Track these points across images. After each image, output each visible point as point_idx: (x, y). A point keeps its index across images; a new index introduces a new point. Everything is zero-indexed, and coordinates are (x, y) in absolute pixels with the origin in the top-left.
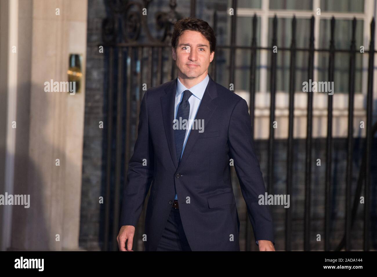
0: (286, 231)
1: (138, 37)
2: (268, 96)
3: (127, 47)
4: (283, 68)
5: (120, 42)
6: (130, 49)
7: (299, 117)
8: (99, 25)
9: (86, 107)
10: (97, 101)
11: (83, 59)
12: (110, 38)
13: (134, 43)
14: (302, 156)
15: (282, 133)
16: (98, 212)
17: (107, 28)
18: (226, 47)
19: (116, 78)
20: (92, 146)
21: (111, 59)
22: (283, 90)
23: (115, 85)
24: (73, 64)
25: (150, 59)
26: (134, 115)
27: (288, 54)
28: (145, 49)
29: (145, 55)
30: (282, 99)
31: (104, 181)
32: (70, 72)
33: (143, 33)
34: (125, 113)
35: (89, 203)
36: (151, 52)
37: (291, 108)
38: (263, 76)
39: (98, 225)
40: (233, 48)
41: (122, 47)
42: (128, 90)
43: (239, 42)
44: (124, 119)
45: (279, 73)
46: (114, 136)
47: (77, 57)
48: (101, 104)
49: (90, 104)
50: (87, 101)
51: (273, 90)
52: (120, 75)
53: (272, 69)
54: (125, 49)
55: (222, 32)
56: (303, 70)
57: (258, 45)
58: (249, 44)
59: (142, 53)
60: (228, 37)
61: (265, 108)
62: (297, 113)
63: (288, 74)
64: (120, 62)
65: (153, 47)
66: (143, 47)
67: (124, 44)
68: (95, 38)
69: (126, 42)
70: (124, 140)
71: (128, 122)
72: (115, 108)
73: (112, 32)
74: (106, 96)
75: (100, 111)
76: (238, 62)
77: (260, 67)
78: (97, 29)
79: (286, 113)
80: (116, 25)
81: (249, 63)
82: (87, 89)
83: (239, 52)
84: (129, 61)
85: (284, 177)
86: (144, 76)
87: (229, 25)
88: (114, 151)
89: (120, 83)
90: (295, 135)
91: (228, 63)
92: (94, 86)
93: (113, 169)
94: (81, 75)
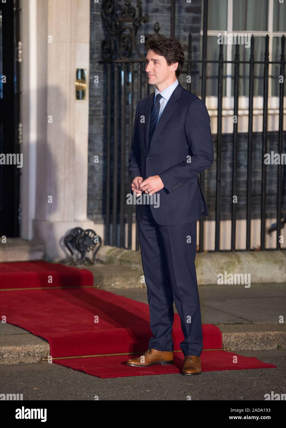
0: (247, 205)
1: (130, 55)
2: (233, 99)
3: (121, 63)
4: (244, 77)
5: (116, 59)
6: (124, 64)
7: (257, 115)
8: (99, 46)
9: (90, 110)
10: (99, 106)
11: (87, 73)
12: (108, 56)
13: (127, 60)
14: (259, 146)
15: (244, 128)
16: (101, 192)
17: (105, 48)
18: (199, 62)
19: (113, 88)
20: (95, 141)
21: (109, 73)
22: (244, 95)
23: (113, 93)
24: (80, 77)
25: (139, 72)
26: (128, 117)
27: (248, 66)
28: (135, 64)
29: (136, 69)
30: (243, 102)
31: (105, 168)
32: (77, 84)
33: (134, 51)
34: (120, 115)
35: (94, 186)
36: (139, 67)
37: (251, 108)
38: (229, 83)
39: (101, 202)
40: (205, 63)
41: (118, 63)
42: (123, 97)
43: (210, 57)
44: (120, 120)
45: (241, 81)
46: (112, 133)
47: (82, 71)
48: (102, 108)
49: (93, 108)
50: (90, 106)
51: (236, 95)
52: (116, 85)
53: (236, 78)
54: (120, 64)
55: (196, 49)
56: (260, 78)
57: (224, 60)
58: (217, 59)
59: (133, 68)
60: (200, 53)
61: (231, 109)
62: (255, 112)
63: (248, 81)
64: (116, 74)
65: (141, 63)
66: (133, 63)
67: (119, 60)
68: (96, 56)
69: (121, 59)
70: (120, 136)
71: (123, 122)
72: (112, 111)
73: (109, 51)
74: (105, 101)
75: (101, 113)
76: (209, 73)
77: (226, 77)
78: (97, 49)
79: (247, 112)
80: (113, 46)
81: (217, 74)
82: (90, 96)
83: (209, 65)
84: (123, 73)
85: (245, 163)
86: (135, 85)
87: (201, 43)
88: (112, 144)
89: (116, 92)
90: (254, 130)
91: (201, 74)
92: (96, 94)
93: (112, 158)
94: (86, 86)
